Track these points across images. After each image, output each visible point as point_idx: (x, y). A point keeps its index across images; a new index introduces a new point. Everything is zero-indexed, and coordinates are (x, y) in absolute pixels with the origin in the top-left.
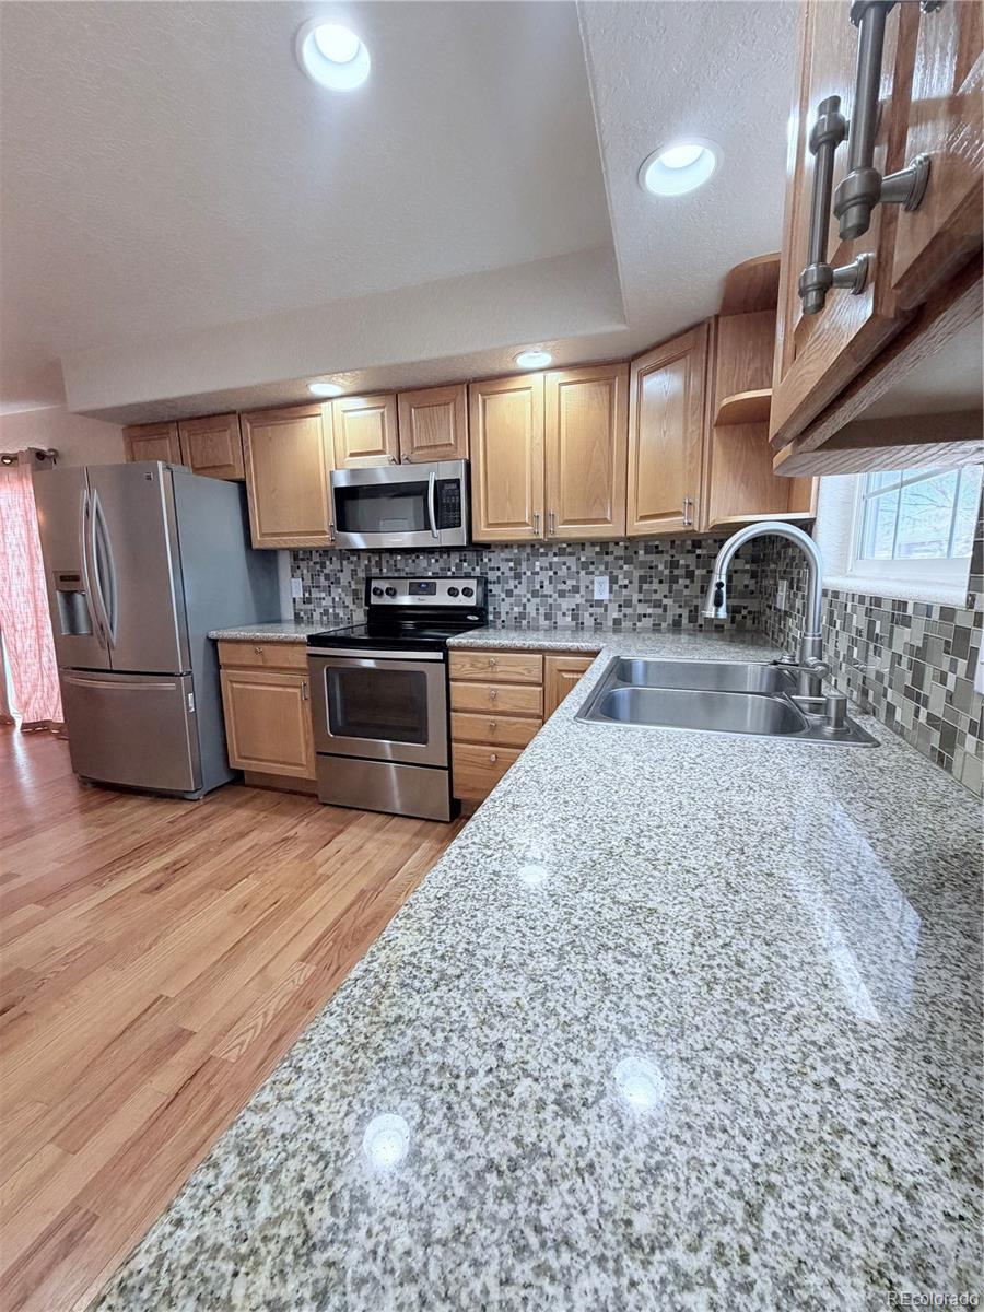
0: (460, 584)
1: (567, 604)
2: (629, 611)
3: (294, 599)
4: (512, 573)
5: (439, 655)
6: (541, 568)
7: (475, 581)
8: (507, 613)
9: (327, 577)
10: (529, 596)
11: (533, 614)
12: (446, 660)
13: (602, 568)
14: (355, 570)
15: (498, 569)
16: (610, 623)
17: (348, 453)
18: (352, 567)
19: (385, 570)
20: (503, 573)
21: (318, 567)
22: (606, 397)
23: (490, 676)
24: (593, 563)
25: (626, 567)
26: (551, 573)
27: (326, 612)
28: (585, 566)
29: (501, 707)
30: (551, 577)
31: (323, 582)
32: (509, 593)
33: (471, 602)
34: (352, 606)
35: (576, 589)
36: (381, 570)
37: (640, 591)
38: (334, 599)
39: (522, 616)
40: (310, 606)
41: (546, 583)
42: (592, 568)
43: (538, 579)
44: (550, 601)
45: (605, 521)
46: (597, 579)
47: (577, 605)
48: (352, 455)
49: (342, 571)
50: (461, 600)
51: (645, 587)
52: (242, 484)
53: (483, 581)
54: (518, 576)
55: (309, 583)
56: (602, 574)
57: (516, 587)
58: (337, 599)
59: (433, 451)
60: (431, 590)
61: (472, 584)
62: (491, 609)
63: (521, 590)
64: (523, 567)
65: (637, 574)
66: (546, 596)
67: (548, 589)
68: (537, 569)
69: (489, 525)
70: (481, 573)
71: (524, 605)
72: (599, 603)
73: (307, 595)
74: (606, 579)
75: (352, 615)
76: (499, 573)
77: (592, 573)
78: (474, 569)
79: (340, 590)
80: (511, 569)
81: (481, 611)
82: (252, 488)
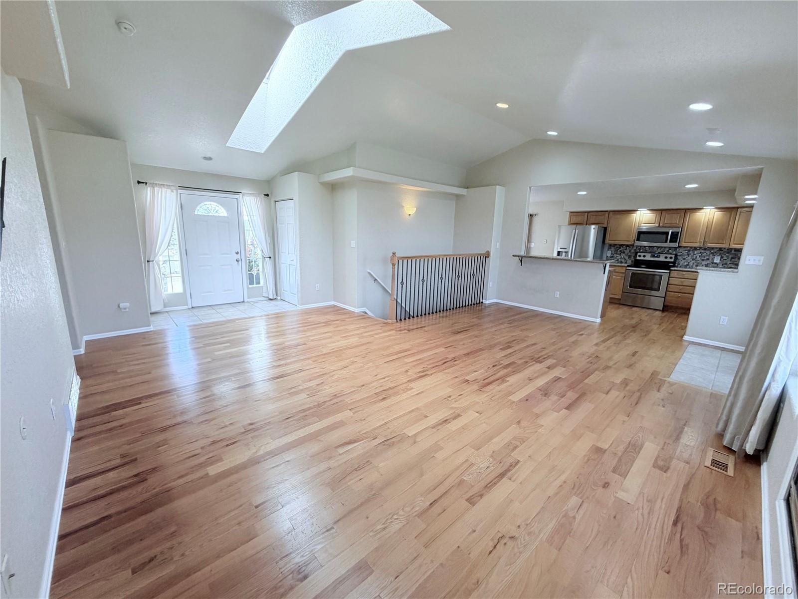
1: (704, 263)
2: (726, 266)
5: (668, 271)
6: (697, 253)
7: (673, 255)
8: (682, 264)
9: (620, 251)
10: (691, 260)
11: (692, 264)
12: (670, 273)
13: (718, 254)
14: (631, 250)
19: (643, 251)
21: (618, 248)
23: (683, 277)
25: (727, 254)
26: (700, 255)
27: (618, 260)
28: (712, 253)
32: (684, 259)
33: (672, 260)
35: (708, 259)
36: (640, 250)
37: (731, 261)
39: (688, 265)
42: (715, 254)
43: (695, 256)
44: (698, 262)
45: (723, 244)
46: (716, 257)
47: (708, 263)
48: (644, 223)
49: (626, 250)
50: (668, 260)
55: (613, 252)
57: (687, 257)
60: (658, 257)
64: (691, 253)
65: (730, 256)
67: (698, 258)
69: (685, 242)
70: (677, 253)
71: (689, 262)
72: (716, 263)
73: (612, 255)
74: (719, 257)
76: (682, 254)
78: (674, 252)
79: (624, 255)
80: (686, 253)
81: (674, 263)
82: (609, 230)
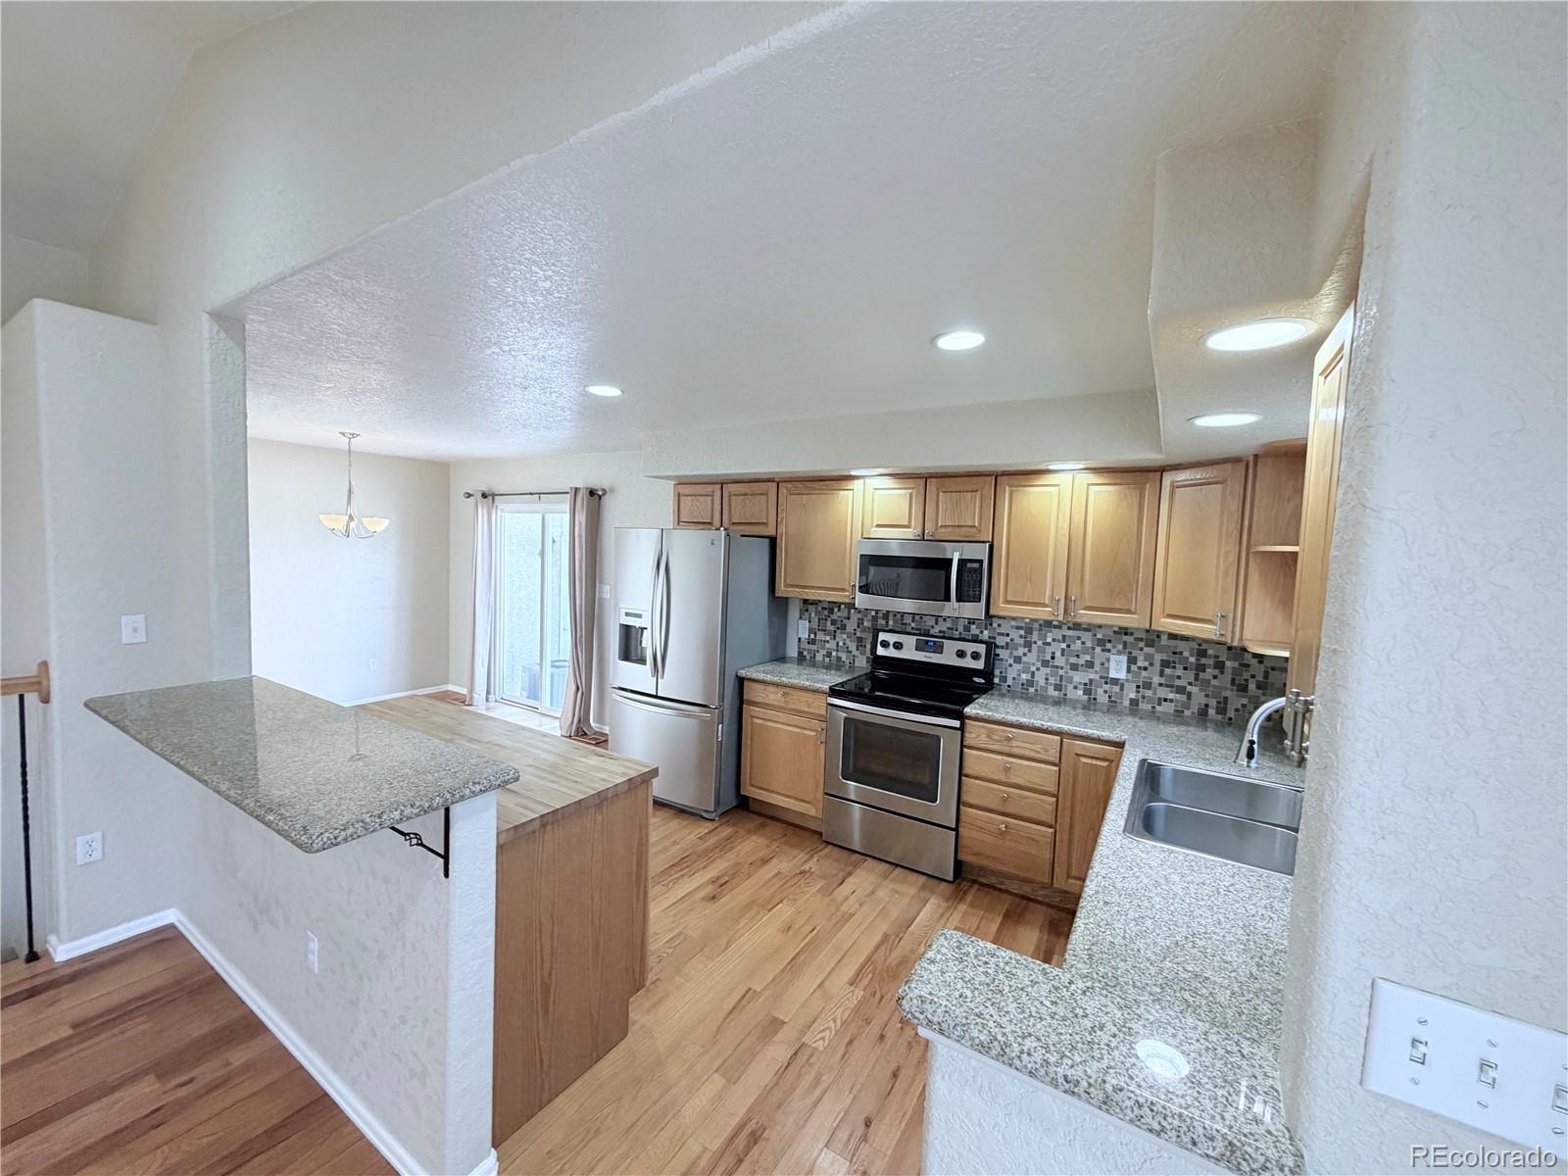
0: (970, 648)
1: (1079, 677)
2: (1149, 693)
3: (800, 639)
4: (1022, 641)
5: (956, 723)
6: (1054, 640)
7: (984, 646)
8: (1014, 679)
9: (834, 622)
10: (1039, 664)
11: (1042, 682)
12: (962, 729)
13: (1120, 647)
14: (862, 619)
15: (1008, 635)
16: (1127, 703)
17: (875, 524)
18: (859, 616)
19: (891, 622)
20: (1012, 640)
21: (826, 612)
22: (1136, 501)
23: (1006, 749)
24: (1110, 641)
25: (1147, 650)
26: (1064, 646)
27: (829, 655)
28: (1101, 643)
29: (1015, 780)
30: (1063, 650)
31: (830, 627)
32: (1018, 660)
33: (980, 665)
34: (855, 652)
35: (1090, 665)
36: (887, 622)
37: (1162, 674)
38: (838, 643)
39: (1031, 683)
40: (815, 647)
41: (1058, 654)
42: (1109, 646)
43: (1049, 650)
44: (1061, 672)
45: (1129, 612)
46: (1113, 658)
47: (1091, 680)
48: (878, 526)
49: (849, 618)
50: (968, 663)
51: (1168, 671)
52: (773, 542)
53: (991, 646)
54: (1028, 645)
55: (815, 625)
56: (1119, 653)
57: (1025, 654)
58: (841, 644)
59: (957, 530)
60: (939, 649)
61: (982, 649)
62: (997, 672)
63: (1032, 658)
64: (1035, 636)
65: (1158, 658)
66: (1057, 667)
67: (1060, 661)
68: (1049, 640)
69: (1007, 602)
70: (990, 637)
71: (1033, 674)
72: (1115, 681)
73: (812, 636)
74: (1124, 658)
75: (854, 660)
76: (1008, 639)
77: (1109, 651)
78: (982, 632)
79: (845, 636)
80: (1021, 637)
81: (987, 674)
82: (782, 545)
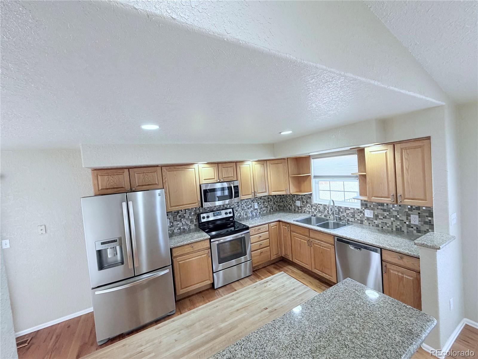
0: (229, 211)
2: (262, 210)
5: (249, 231)
7: (231, 209)
8: (236, 216)
9: (180, 216)
10: (241, 210)
16: (258, 213)
21: (176, 214)
24: (254, 200)
27: (180, 229)
29: (261, 239)
30: (246, 205)
31: (178, 218)
32: (237, 211)
33: (231, 215)
35: (251, 207)
38: (183, 223)
39: (240, 216)
40: (173, 228)
43: (243, 206)
46: (255, 204)
47: (252, 211)
48: (205, 180)
50: (228, 215)
51: (264, 204)
54: (238, 206)
56: (256, 202)
59: (228, 178)
64: (240, 204)
66: (245, 210)
69: (243, 196)
71: (241, 213)
72: (256, 209)
73: (171, 224)
78: (227, 206)
82: (167, 191)
